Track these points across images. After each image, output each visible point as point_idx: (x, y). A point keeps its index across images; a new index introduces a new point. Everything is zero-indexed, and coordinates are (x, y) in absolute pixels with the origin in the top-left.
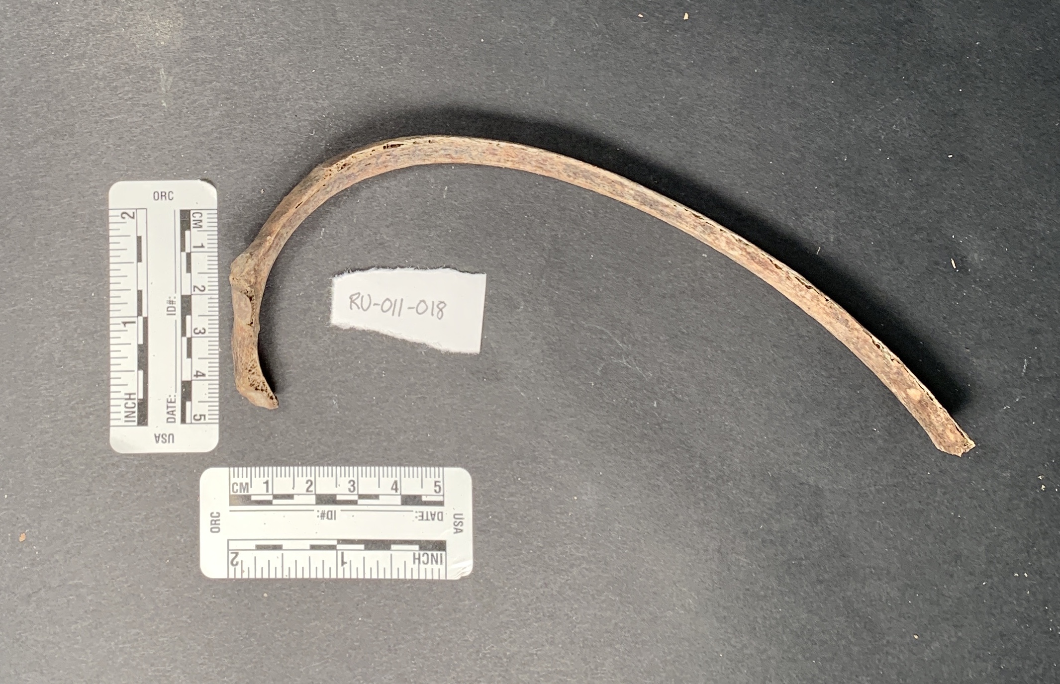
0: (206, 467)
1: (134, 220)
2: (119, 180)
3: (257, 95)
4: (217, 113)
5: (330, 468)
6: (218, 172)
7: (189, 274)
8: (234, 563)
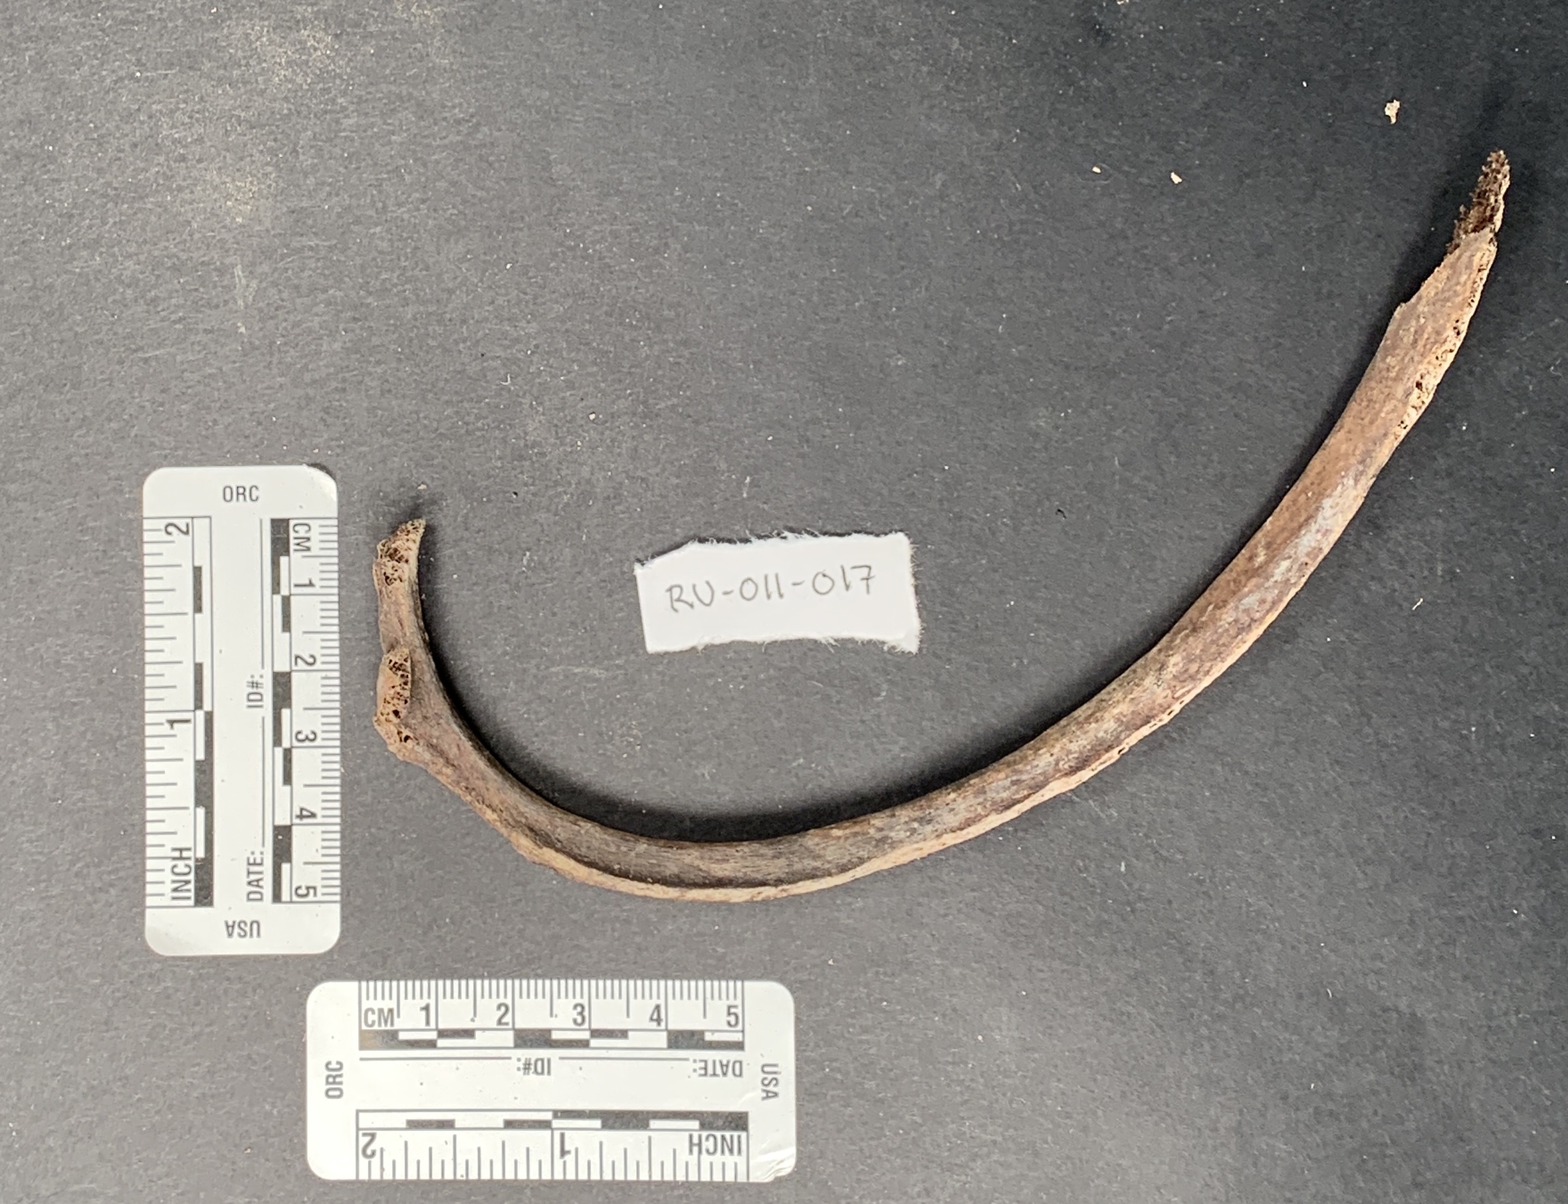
0: (317, 981)
1: (189, 538)
2: (161, 466)
3: (409, 312)
4: (337, 346)
5: (540, 982)
6: (338, 451)
7: (287, 634)
8: (369, 1152)
